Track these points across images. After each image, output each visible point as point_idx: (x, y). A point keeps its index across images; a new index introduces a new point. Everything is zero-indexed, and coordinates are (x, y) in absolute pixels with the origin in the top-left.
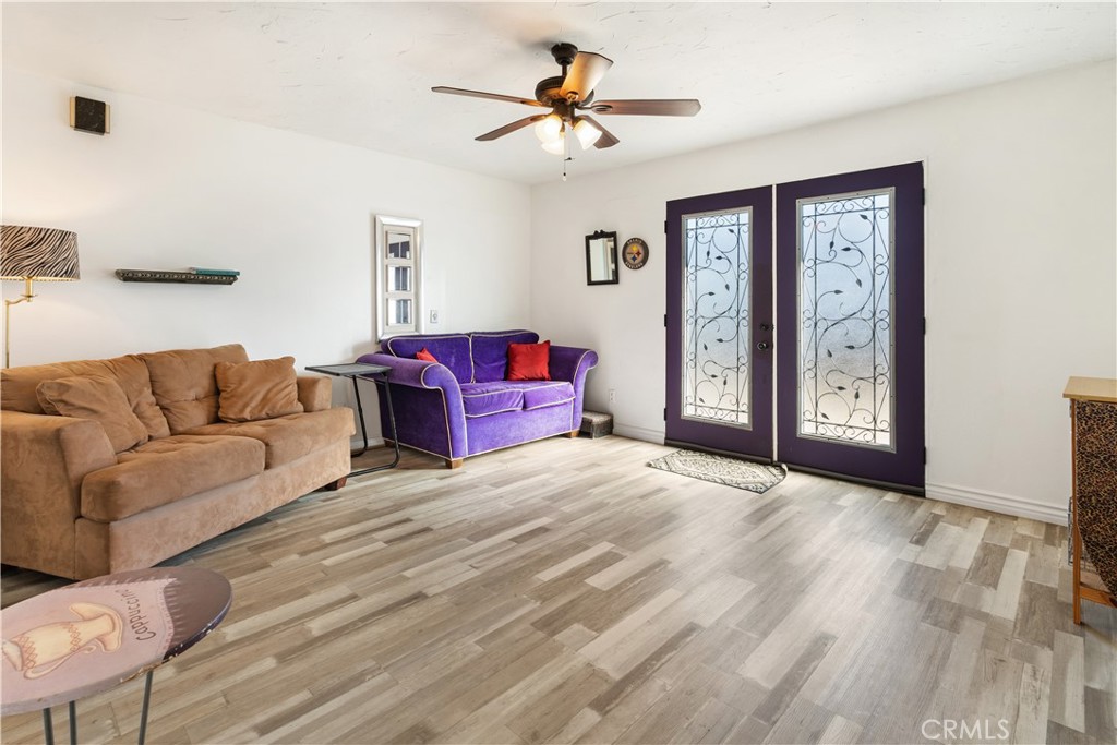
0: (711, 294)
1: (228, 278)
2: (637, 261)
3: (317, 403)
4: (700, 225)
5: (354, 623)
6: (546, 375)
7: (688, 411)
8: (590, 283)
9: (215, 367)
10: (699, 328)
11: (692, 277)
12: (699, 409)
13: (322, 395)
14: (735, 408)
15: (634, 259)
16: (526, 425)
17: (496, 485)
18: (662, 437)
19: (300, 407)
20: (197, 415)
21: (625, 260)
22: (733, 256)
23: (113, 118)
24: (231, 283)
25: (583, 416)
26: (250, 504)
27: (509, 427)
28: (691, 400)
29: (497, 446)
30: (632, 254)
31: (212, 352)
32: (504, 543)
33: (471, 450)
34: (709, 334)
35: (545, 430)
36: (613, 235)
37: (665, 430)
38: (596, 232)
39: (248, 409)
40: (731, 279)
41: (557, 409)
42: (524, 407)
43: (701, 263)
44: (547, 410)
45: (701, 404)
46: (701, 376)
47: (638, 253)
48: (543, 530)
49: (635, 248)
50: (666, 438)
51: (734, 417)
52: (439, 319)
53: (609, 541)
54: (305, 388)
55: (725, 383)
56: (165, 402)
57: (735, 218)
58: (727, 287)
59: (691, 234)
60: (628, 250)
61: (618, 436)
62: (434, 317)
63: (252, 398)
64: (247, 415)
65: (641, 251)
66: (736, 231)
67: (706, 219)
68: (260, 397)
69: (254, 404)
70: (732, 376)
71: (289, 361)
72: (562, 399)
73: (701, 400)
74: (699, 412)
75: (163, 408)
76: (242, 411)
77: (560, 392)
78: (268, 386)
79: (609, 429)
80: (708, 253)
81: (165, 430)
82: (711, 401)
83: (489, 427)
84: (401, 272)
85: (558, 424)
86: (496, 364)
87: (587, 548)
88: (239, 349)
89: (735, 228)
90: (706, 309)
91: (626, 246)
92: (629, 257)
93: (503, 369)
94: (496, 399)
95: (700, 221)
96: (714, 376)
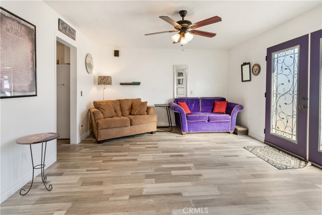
0: (283, 84)
1: (138, 84)
2: (256, 72)
3: (150, 113)
4: (279, 56)
5: (119, 160)
6: (224, 112)
7: (273, 131)
8: (243, 81)
9: (132, 103)
10: (278, 98)
11: (275, 78)
12: (277, 131)
13: (151, 111)
14: (291, 133)
15: (255, 72)
16: (209, 127)
17: (186, 142)
18: (263, 140)
19: (146, 113)
20: (127, 112)
21: (253, 72)
22: (292, 68)
23: (120, 54)
24: (139, 85)
25: (235, 127)
26: (127, 132)
27: (203, 126)
28: (274, 127)
29: (197, 131)
30: (255, 70)
31: (133, 100)
32: (168, 155)
33: (189, 131)
34: (281, 101)
35: (217, 129)
36: (249, 64)
37: (264, 137)
38: (244, 63)
39: (136, 113)
40: (291, 78)
41: (223, 123)
42: (208, 121)
43: (279, 72)
44: (218, 123)
45: (278, 129)
46: (278, 118)
47: (257, 70)
48: (182, 156)
49: (256, 68)
50: (265, 141)
51: (290, 137)
52: (193, 93)
53: (194, 164)
54: (148, 109)
55: (287, 122)
56: (122, 109)
57: (292, 51)
58: (289, 81)
59: (276, 60)
60: (254, 69)
61: (250, 136)
62: (191, 93)
63: (137, 110)
64: (135, 114)
65: (258, 69)
66: (293, 57)
67: (281, 53)
68: (138, 110)
69: (137, 111)
70: (290, 119)
71: (146, 102)
72: (224, 120)
73: (278, 128)
74: (277, 132)
75: (121, 110)
76: (134, 113)
77: (224, 118)
78: (141, 108)
79: (246, 133)
80: (282, 67)
81: (121, 115)
82: (282, 128)
83: (196, 125)
84: (179, 80)
85: (223, 128)
86: (209, 107)
87: (186, 164)
88: (140, 99)
89: (293, 56)
90: (281, 91)
91: (253, 67)
92: (254, 71)
93: (212, 109)
94: (197, 117)
95: (279, 54)
96: (283, 119)
